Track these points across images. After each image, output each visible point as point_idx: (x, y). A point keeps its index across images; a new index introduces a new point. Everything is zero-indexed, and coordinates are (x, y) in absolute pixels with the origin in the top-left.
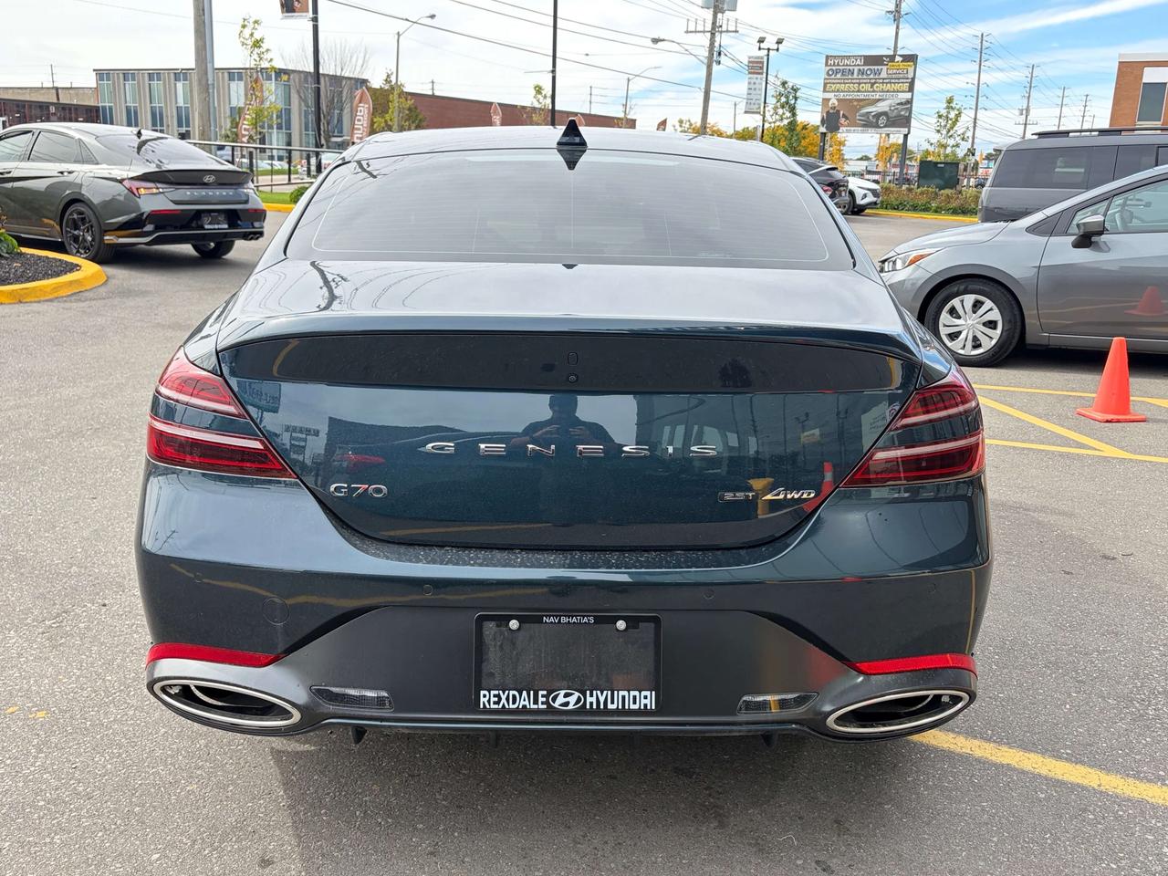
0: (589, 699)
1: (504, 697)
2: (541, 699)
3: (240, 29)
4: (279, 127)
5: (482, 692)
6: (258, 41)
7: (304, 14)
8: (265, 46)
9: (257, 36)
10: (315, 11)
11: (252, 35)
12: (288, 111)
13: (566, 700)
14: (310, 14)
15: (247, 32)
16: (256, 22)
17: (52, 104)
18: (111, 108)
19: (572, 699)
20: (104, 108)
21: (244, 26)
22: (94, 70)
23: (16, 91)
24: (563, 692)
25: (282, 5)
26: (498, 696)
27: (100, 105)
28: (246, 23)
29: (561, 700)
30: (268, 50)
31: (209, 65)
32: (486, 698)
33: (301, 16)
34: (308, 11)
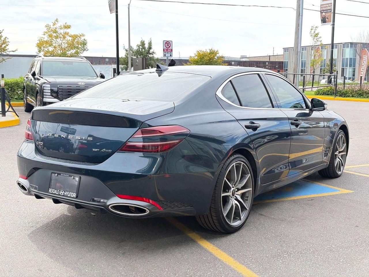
0: (66, 193)
1: (53, 190)
2: (58, 192)
3: (310, 30)
4: (350, 66)
5: (50, 189)
6: (316, 34)
7: (330, 23)
8: (319, 36)
9: (316, 32)
10: (334, 21)
11: (314, 32)
12: (355, 60)
13: (62, 193)
14: (332, 23)
15: (313, 31)
16: (316, 27)
17: (267, 61)
18: (287, 62)
19: (63, 193)
20: (285, 62)
21: (312, 29)
22: (283, 48)
23: (258, 58)
24: (62, 191)
25: (322, 21)
26: (52, 190)
27: (284, 61)
28: (312, 28)
29: (61, 193)
30: (320, 37)
31: (299, 45)
32: (50, 190)
33: (328, 24)
34: (331, 22)
